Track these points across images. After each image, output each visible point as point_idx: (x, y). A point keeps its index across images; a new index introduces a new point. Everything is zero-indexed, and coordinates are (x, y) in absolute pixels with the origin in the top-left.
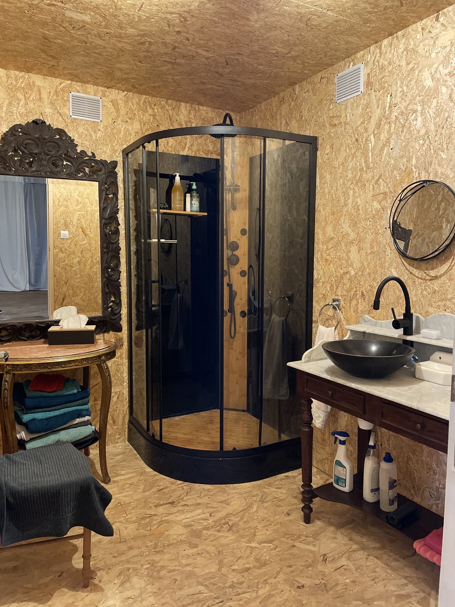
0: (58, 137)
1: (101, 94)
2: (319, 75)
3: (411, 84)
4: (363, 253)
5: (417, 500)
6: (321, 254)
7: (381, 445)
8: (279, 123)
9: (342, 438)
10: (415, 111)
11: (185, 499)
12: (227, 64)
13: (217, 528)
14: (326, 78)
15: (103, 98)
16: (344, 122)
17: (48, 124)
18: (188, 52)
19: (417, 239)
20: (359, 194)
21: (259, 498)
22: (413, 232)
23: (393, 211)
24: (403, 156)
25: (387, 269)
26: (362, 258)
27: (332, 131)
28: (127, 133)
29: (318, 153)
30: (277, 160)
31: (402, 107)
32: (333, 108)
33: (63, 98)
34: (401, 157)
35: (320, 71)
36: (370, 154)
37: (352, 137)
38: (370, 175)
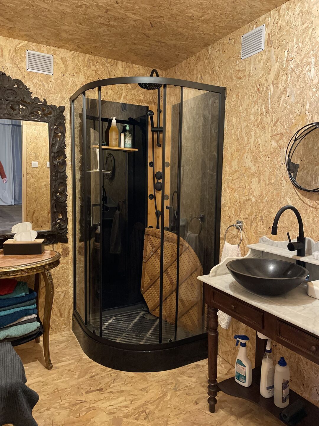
0: (16, 86)
1: (52, 52)
2: (228, 37)
3: (306, 41)
4: (262, 183)
5: (305, 395)
6: (228, 184)
7: (276, 346)
8: (195, 77)
9: (243, 341)
10: (309, 64)
11: (111, 386)
12: (152, 27)
13: (135, 416)
14: (234, 39)
15: (54, 56)
16: (248, 75)
17: (8, 76)
18: (119, 15)
19: (303, 171)
20: (260, 135)
21: (173, 386)
22: (300, 166)
23: (289, 149)
24: (298, 102)
25: (283, 198)
26: (261, 188)
27: (238, 82)
28: (74, 85)
29: (227, 101)
30: (194, 107)
31: (298, 61)
32: (239, 63)
33: (21, 55)
34: (296, 103)
35: (229, 33)
36: (270, 101)
37: (254, 87)
38: (269, 119)
